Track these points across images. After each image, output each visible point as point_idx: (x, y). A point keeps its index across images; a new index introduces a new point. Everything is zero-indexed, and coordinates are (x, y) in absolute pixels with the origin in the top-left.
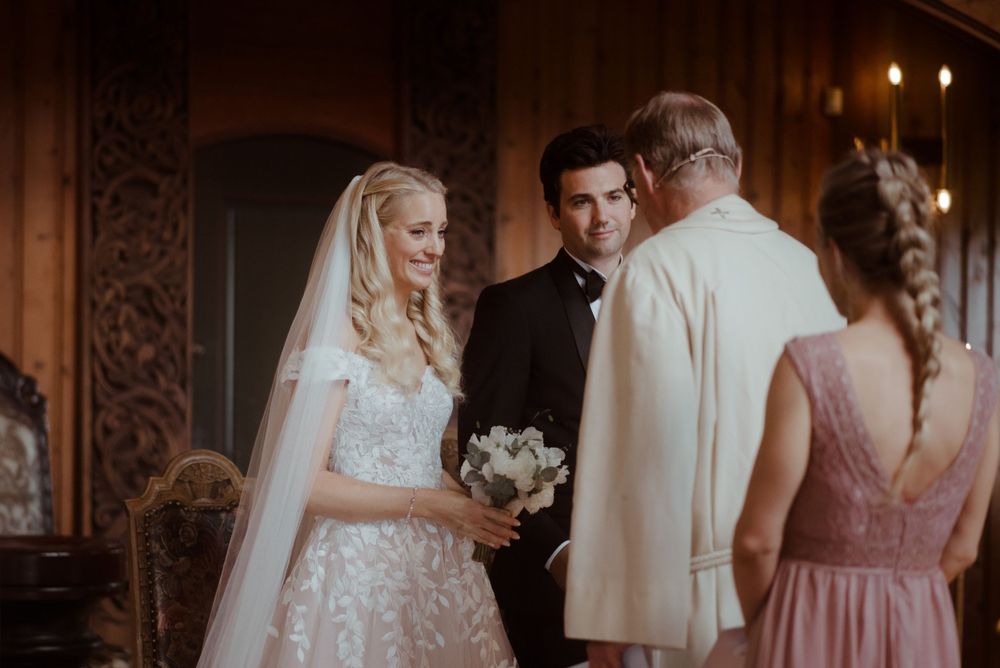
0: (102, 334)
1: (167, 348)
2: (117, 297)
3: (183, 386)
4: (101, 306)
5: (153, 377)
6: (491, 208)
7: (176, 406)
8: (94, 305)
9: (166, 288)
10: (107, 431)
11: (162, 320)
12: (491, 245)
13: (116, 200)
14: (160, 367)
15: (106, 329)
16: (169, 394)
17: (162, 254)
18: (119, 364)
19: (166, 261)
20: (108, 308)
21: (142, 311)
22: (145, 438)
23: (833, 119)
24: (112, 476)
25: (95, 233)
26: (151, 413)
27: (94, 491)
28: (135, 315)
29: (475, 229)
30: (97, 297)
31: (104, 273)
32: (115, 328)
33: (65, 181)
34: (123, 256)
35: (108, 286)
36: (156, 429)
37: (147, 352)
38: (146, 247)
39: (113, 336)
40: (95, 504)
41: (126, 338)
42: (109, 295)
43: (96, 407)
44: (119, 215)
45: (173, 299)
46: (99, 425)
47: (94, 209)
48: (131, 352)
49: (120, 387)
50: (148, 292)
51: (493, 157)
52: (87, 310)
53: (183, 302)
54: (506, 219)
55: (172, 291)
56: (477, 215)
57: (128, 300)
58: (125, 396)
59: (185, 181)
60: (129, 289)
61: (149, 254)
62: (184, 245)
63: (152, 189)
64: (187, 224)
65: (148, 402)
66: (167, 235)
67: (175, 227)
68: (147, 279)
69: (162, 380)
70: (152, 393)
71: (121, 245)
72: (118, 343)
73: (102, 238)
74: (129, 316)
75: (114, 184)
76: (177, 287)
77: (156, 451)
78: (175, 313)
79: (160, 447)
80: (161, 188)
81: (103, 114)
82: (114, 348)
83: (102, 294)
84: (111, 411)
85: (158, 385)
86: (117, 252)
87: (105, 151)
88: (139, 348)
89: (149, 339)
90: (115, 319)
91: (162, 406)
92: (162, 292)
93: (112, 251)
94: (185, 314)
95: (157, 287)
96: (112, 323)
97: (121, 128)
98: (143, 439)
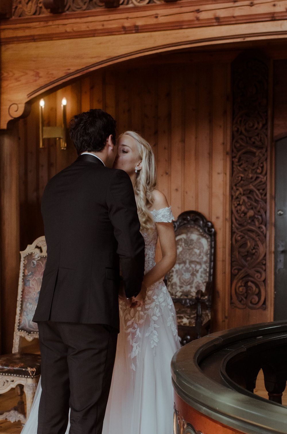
0: (235, 207)
1: (259, 211)
2: (240, 194)
3: (265, 225)
4: (234, 197)
5: (253, 222)
8: (232, 197)
9: (259, 190)
10: (236, 241)
11: (257, 202)
13: (240, 159)
14: (256, 218)
16: (260, 228)
17: (257, 178)
18: (241, 217)
19: (258, 181)
20: (237, 198)
24: (238, 256)
26: (253, 235)
27: (232, 262)
28: (246, 200)
31: (236, 185)
32: (239, 205)
33: (227, 153)
34: (242, 179)
35: (237, 189)
36: (255, 241)
37: (251, 213)
38: (251, 175)
39: (239, 207)
40: (232, 267)
41: (243, 208)
42: (238, 193)
44: (241, 165)
45: (261, 194)
46: (234, 239)
47: (232, 163)
48: (245, 214)
49: (242, 225)
50: (251, 191)
53: (265, 195)
55: (261, 191)
57: (244, 195)
58: (243, 229)
59: (266, 151)
60: (244, 191)
61: (252, 178)
62: (266, 174)
63: (254, 154)
64: (267, 166)
65: (252, 231)
66: (259, 171)
67: (262, 167)
68: (251, 187)
69: (257, 223)
70: (253, 228)
71: (242, 175)
72: (240, 210)
74: (244, 200)
75: (239, 153)
76: (263, 190)
77: (254, 248)
78: (262, 199)
79: (256, 247)
80: (257, 154)
81: (236, 129)
82: (239, 211)
83: (235, 192)
84: (237, 234)
85: (255, 225)
86: (240, 178)
87: (237, 142)
88: (248, 212)
89: (252, 209)
90: (239, 201)
91: (257, 233)
92: (257, 192)
93: (238, 177)
94: (266, 199)
95: (255, 190)
96: (238, 203)
97: (241, 133)
98: (249, 244)
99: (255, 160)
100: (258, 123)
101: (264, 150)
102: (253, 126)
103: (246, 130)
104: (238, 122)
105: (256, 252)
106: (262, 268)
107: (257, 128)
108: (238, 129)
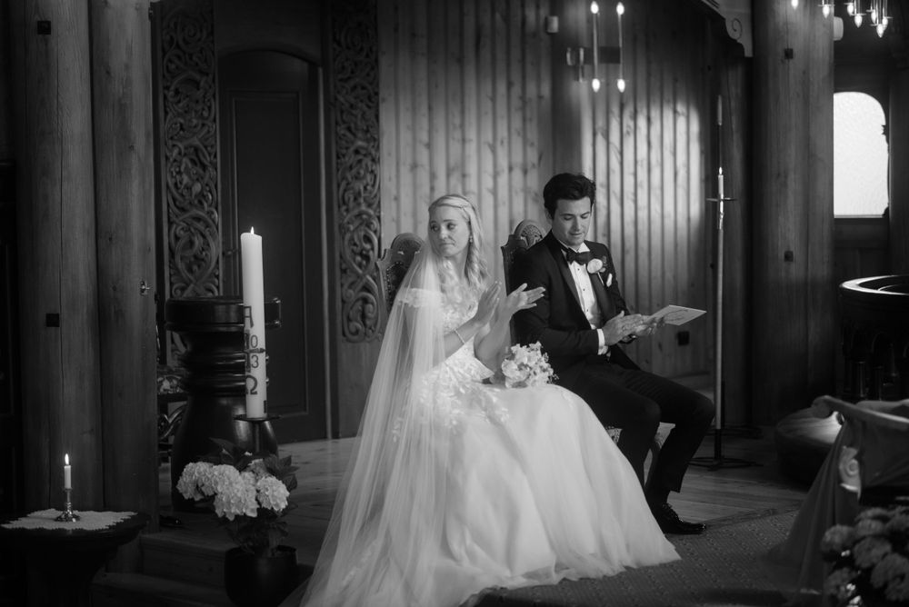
0: (172, 177)
1: (207, 185)
2: (180, 153)
3: (217, 209)
4: (171, 160)
5: (200, 202)
6: (377, 94)
7: (214, 221)
8: (167, 158)
9: (206, 147)
10: (177, 238)
11: (204, 167)
12: (377, 117)
13: (177, 92)
14: (204, 196)
15: (174, 174)
16: (210, 213)
17: (203, 125)
18: (182, 195)
19: (205, 130)
20: (175, 161)
21: (193, 161)
22: (198, 241)
23: (552, 35)
24: (181, 266)
25: (166, 113)
26: (200, 226)
27: (170, 275)
28: (190, 165)
29: (369, 107)
30: (168, 154)
31: (172, 138)
32: (179, 173)
34: (182, 129)
35: (174, 146)
36: (204, 236)
37: (197, 188)
38: (195, 121)
39: (178, 177)
40: (171, 284)
41: (186, 179)
42: (176, 151)
43: (170, 223)
44: (179, 102)
45: (210, 155)
47: (165, 97)
48: (189, 188)
49: (183, 210)
50: (196, 150)
51: (377, 61)
52: (163, 161)
53: (215, 156)
54: (384, 100)
55: (209, 149)
56: (369, 98)
57: (185, 155)
58: (186, 215)
59: (214, 81)
60: (186, 148)
61: (195, 127)
62: (215, 120)
63: (197, 85)
64: (216, 106)
65: (198, 219)
66: (205, 114)
67: (210, 108)
68: (196, 142)
69: (205, 205)
70: (201, 213)
71: (181, 120)
72: (181, 182)
73: (170, 115)
74: (187, 165)
75: (175, 82)
76: (212, 146)
77: (203, 250)
78: (210, 163)
79: (205, 247)
80: (202, 84)
81: (168, 38)
82: (179, 185)
83: (171, 151)
84: (178, 225)
85: (203, 208)
86: (178, 125)
87: (170, 61)
88: (193, 185)
89: (198, 180)
90: (179, 167)
91: (205, 222)
92: (204, 150)
93: (176, 124)
94: (216, 163)
95: (201, 147)
96: (177, 170)
97: (178, 46)
98: (197, 242)
99: (200, 94)
100: (201, 31)
101: (211, 76)
102: (195, 35)
103: (184, 40)
104: (172, 25)
105: (206, 255)
106: (214, 283)
107: (199, 40)
108: (172, 38)
